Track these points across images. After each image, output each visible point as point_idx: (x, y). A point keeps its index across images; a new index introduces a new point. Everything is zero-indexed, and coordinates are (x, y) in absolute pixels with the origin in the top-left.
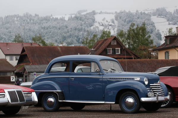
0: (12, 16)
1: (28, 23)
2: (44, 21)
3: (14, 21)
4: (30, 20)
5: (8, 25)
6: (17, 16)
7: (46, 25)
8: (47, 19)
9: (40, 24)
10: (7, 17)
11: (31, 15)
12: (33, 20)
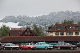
0: (60, 12)
1: (67, 15)
2: (75, 14)
3: (61, 14)
4: (68, 14)
5: (59, 16)
6: (62, 12)
7: (75, 16)
8: (76, 13)
9: (73, 15)
10: (58, 12)
11: (69, 11)
12: (70, 14)
